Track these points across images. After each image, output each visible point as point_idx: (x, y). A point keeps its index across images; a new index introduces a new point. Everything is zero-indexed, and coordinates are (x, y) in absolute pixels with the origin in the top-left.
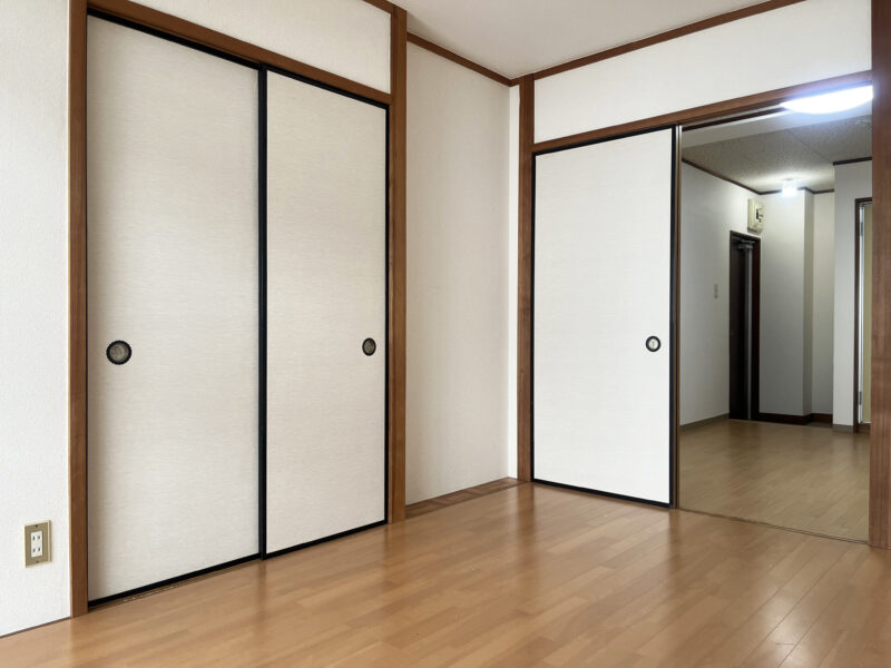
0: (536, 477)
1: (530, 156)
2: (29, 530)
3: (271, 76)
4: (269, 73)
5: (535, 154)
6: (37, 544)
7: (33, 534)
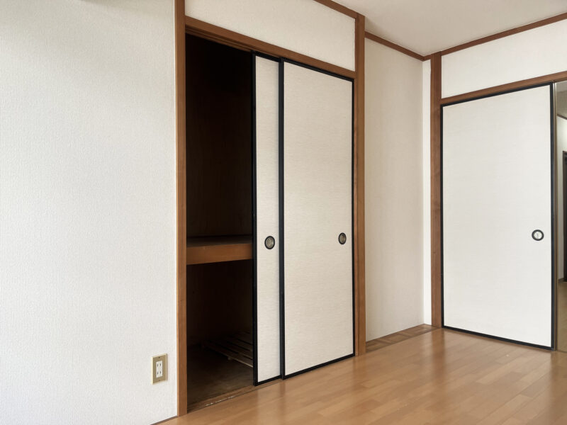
0: (445, 324)
1: (439, 108)
2: (156, 360)
3: (287, 65)
4: (285, 64)
5: (442, 106)
6: (159, 369)
7: (157, 363)
